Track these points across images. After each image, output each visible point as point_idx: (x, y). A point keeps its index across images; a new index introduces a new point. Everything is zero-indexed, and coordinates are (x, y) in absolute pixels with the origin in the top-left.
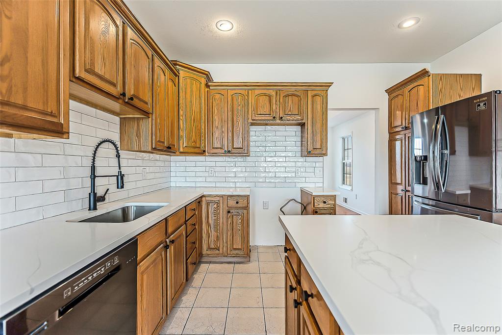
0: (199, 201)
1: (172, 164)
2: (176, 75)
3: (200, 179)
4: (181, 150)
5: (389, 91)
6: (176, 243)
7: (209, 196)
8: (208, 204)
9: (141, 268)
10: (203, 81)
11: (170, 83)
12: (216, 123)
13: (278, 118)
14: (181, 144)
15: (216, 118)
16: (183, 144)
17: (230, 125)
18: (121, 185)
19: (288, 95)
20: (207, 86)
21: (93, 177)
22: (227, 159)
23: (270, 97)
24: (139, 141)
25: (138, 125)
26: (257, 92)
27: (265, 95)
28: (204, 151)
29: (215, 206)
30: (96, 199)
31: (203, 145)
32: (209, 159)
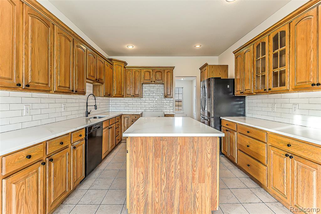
0: (121, 116)
1: (110, 101)
2: (112, 65)
3: (122, 108)
4: (114, 95)
5: (201, 69)
6: (112, 128)
7: (125, 115)
8: (124, 118)
9: (104, 131)
10: (123, 65)
11: (110, 69)
12: (128, 84)
13: (153, 81)
14: (114, 93)
15: (128, 81)
16: (115, 93)
17: (134, 84)
18: (96, 109)
19: (157, 72)
20: (125, 67)
21: (87, 106)
22: (134, 99)
23: (150, 72)
24: (100, 93)
25: (99, 87)
26: (145, 70)
27: (148, 71)
28: (123, 96)
29: (127, 119)
30: (88, 113)
31: (123, 93)
32: (126, 99)
